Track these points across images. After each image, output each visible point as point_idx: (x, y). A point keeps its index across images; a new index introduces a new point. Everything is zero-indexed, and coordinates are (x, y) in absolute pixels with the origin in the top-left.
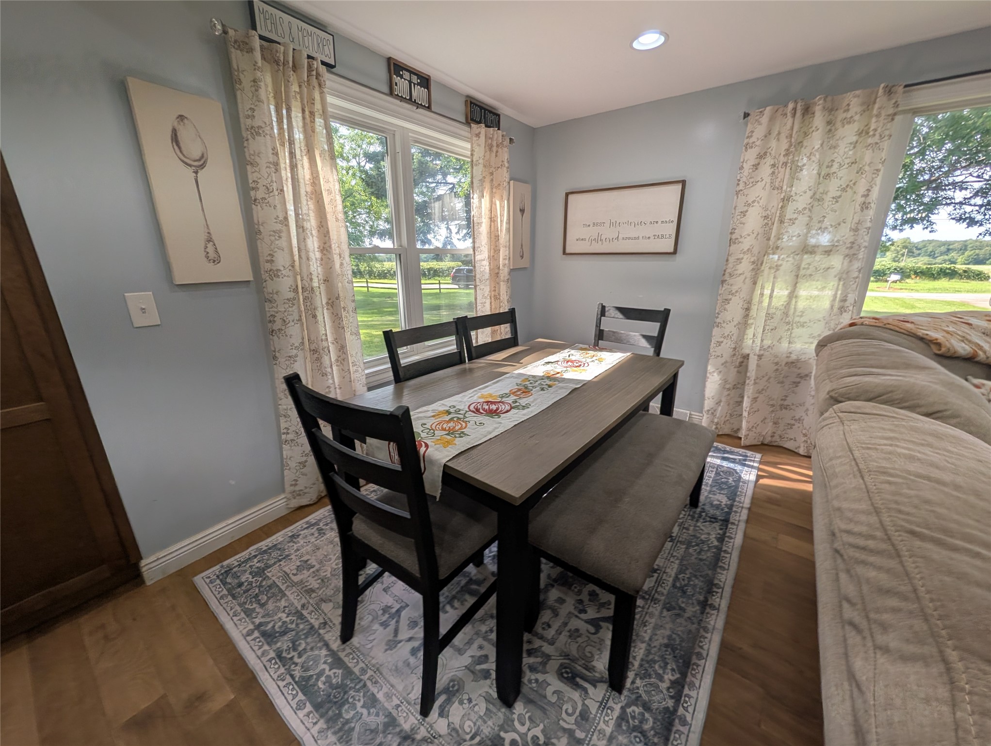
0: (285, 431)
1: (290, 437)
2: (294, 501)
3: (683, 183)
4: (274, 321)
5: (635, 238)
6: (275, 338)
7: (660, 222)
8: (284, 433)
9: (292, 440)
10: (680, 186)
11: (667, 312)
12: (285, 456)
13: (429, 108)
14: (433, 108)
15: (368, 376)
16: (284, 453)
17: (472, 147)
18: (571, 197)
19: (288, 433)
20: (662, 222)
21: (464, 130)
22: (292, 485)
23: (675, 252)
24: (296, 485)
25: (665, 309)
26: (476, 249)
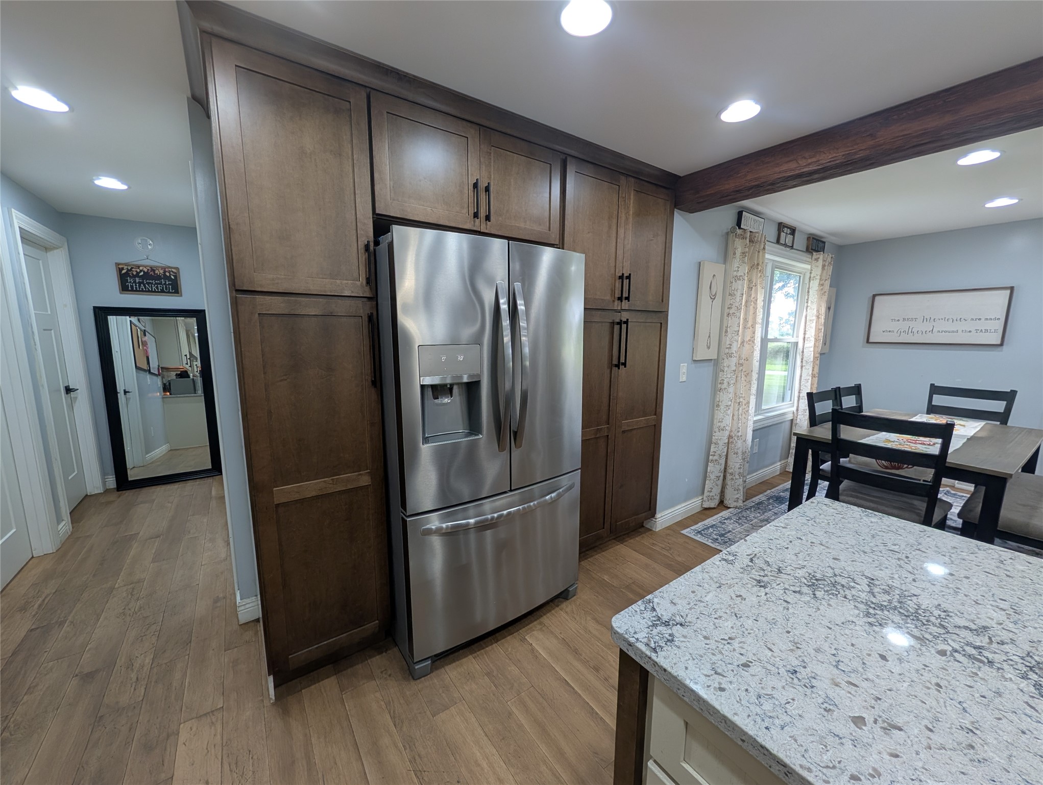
0: (713, 454)
1: (715, 458)
2: (708, 503)
3: (1012, 289)
4: (723, 383)
5: (953, 332)
6: (721, 393)
7: (983, 320)
8: (712, 455)
9: (716, 460)
10: (1008, 292)
11: (1013, 394)
12: (708, 471)
13: (792, 247)
14: (794, 247)
15: (755, 422)
16: (709, 468)
17: (811, 268)
18: (877, 298)
19: (714, 455)
20: (986, 319)
21: (806, 257)
22: (708, 491)
23: (1002, 344)
24: (711, 491)
25: (1011, 391)
26: (806, 338)
